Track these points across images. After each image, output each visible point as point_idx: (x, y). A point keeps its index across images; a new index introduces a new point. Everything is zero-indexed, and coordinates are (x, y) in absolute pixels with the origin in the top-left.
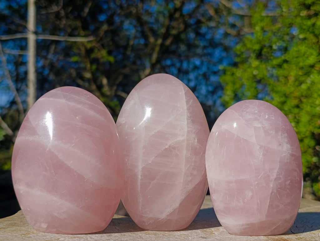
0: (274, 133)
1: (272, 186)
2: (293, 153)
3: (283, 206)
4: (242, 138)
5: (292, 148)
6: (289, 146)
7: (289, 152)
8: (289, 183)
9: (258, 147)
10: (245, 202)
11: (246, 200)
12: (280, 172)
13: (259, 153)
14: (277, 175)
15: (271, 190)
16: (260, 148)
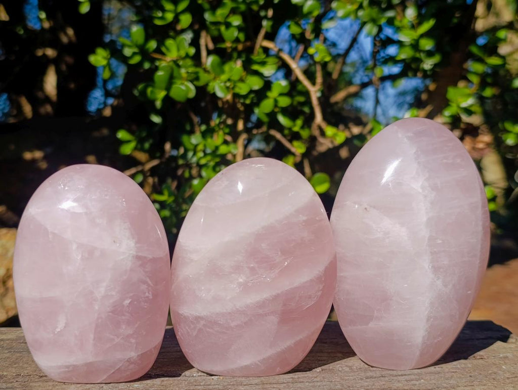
0: (105, 222)
2: (140, 254)
3: (119, 339)
5: (138, 247)
6: (132, 243)
7: (131, 254)
9: (74, 247)
10: (56, 333)
11: (58, 330)
12: (112, 286)
13: (75, 256)
14: (106, 291)
15: (96, 315)
16: (78, 248)
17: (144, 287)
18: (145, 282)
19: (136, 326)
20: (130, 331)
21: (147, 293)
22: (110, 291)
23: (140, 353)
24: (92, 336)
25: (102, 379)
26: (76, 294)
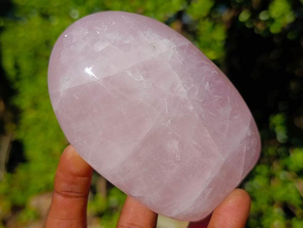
0: (133, 39)
1: (192, 108)
5: (173, 41)
7: (174, 49)
8: (210, 86)
9: (130, 74)
10: (179, 160)
11: (178, 156)
12: (186, 82)
13: (138, 80)
14: (185, 88)
15: (197, 114)
16: (133, 72)
17: (205, 68)
18: (203, 65)
19: (229, 101)
20: (229, 109)
21: (212, 71)
22: (189, 86)
23: (249, 124)
24: (208, 136)
25: (241, 174)
26: (167, 110)
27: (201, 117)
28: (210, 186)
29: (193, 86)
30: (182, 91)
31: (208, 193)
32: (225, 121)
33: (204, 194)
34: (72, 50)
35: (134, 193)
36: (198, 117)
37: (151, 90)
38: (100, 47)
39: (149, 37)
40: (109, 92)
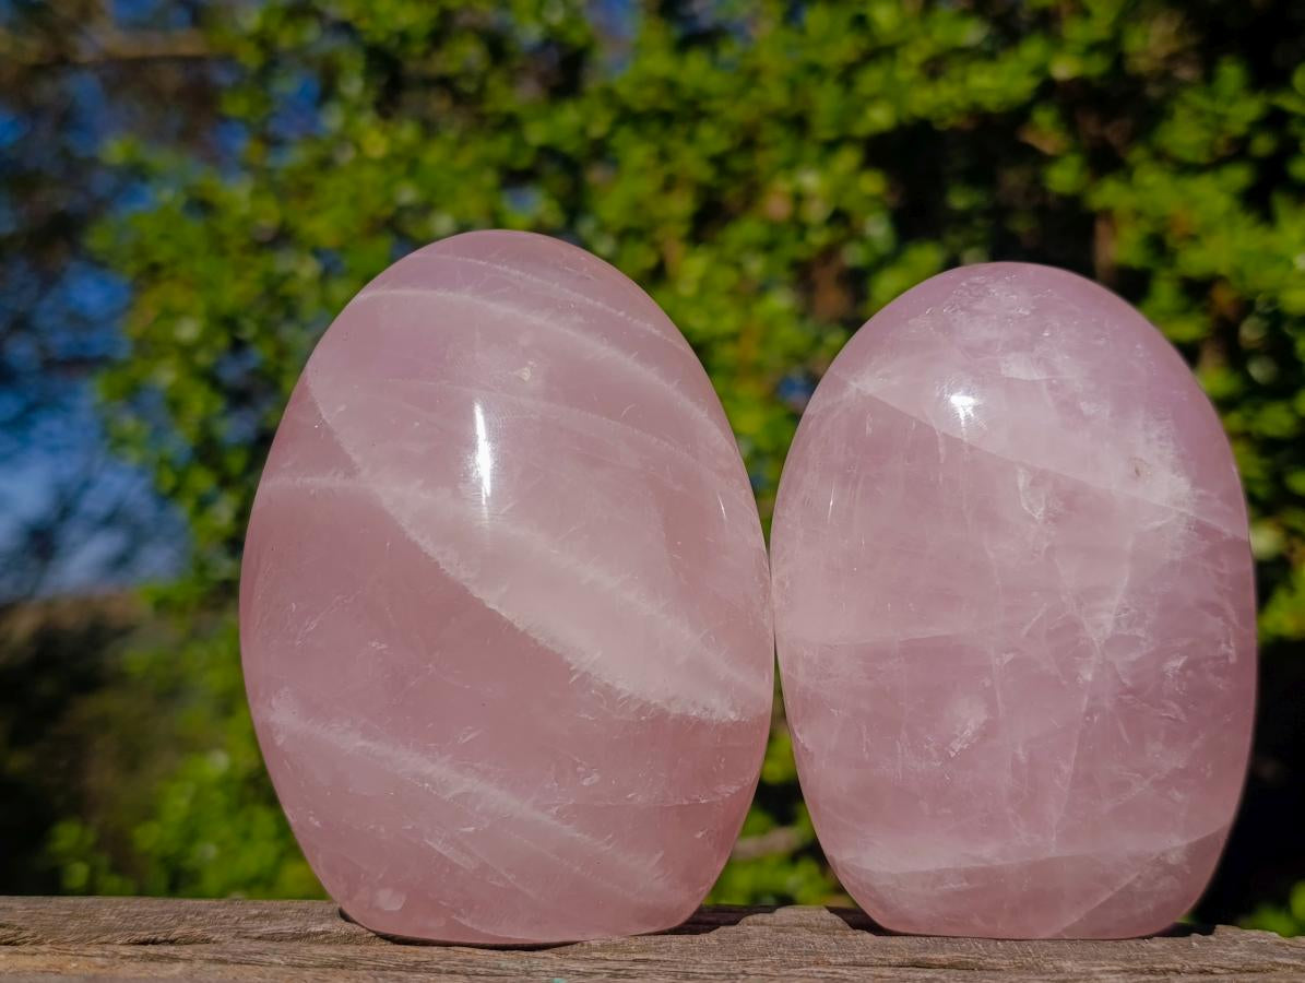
0: (1108, 412)
1: (1089, 677)
2: (1206, 520)
3: (1147, 783)
4: (944, 434)
5: (1201, 497)
6: (1182, 485)
7: (1182, 514)
8: (1182, 670)
9: (1022, 481)
10: (953, 754)
11: (957, 746)
12: (1133, 611)
13: (1026, 508)
14: (1117, 622)
15: (1086, 700)
16: (1033, 483)
17: (1214, 624)
18: (1217, 610)
19: (1196, 744)
20: (1177, 761)
21: (1223, 646)
22: (1129, 626)
23: (1194, 839)
24: (1067, 769)
25: (1066, 924)
26: (1027, 628)
27: (1090, 712)
28: (969, 875)
29: (1140, 632)
30: (1103, 621)
31: (952, 886)
32: (1138, 775)
33: (940, 877)
34: (955, 320)
35: (800, 731)
36: (1084, 709)
37: (1036, 555)
38: (1017, 368)
39: (1148, 441)
40: (941, 480)
